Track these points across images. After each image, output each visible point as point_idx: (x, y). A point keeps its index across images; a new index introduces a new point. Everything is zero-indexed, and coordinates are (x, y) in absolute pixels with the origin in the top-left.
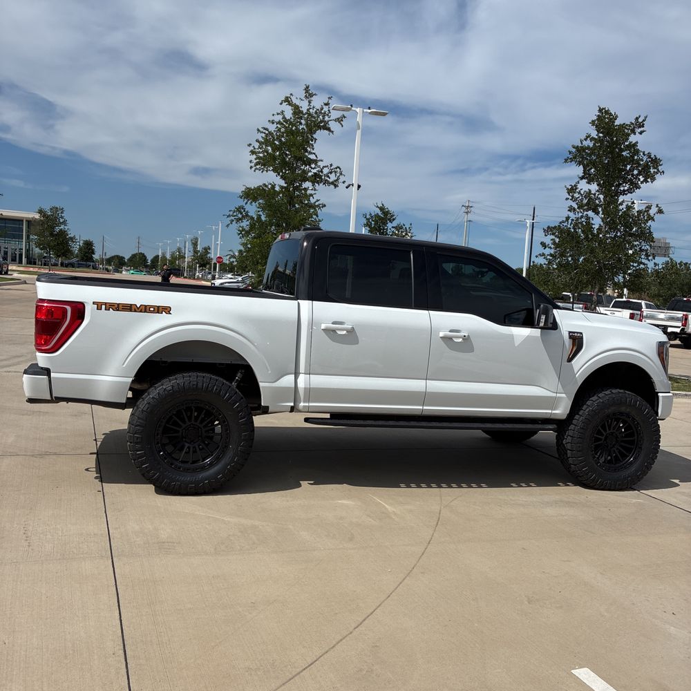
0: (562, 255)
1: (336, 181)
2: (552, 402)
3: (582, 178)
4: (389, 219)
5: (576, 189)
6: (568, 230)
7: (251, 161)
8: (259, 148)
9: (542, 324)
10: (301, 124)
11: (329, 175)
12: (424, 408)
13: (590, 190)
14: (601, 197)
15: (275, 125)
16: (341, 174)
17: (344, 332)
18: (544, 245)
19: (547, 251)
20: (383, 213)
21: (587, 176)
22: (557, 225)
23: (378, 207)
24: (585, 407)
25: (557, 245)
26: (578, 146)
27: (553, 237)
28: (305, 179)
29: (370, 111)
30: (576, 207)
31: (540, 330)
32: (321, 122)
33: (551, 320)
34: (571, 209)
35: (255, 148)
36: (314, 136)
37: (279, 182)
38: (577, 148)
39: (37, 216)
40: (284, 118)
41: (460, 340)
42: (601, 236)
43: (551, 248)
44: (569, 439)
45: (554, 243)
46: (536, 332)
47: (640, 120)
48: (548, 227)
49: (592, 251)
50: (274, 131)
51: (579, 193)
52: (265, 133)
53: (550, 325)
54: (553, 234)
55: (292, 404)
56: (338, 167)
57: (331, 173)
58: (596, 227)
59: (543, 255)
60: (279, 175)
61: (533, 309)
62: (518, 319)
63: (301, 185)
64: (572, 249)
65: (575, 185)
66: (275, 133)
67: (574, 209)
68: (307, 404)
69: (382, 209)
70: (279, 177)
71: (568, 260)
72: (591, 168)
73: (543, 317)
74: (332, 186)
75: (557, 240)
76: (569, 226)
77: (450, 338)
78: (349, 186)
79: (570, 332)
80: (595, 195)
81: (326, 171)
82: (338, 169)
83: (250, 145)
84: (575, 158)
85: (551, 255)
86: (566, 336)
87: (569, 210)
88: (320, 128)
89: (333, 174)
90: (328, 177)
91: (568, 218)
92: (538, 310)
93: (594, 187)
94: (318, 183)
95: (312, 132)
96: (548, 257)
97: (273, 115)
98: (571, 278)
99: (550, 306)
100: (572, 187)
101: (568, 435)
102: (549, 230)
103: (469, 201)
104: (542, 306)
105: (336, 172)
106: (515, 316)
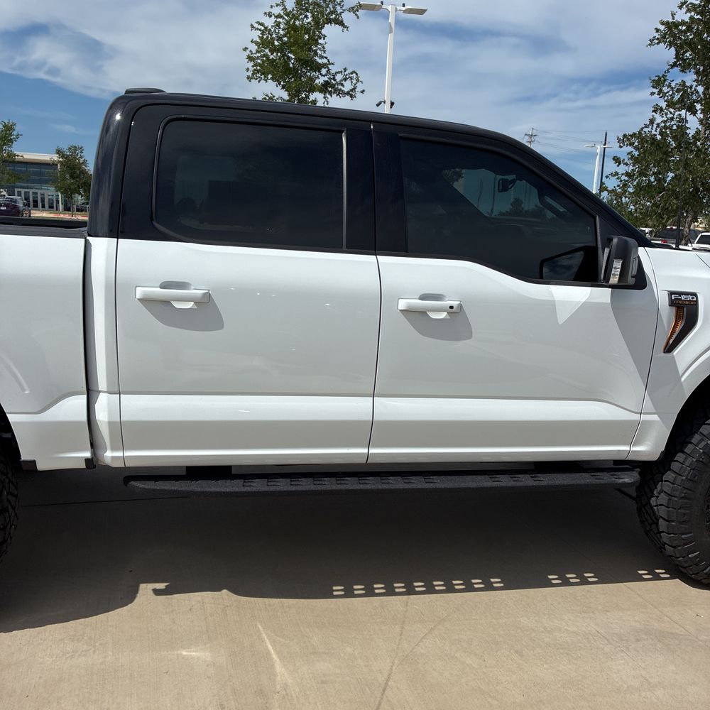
0: (642, 173)
1: (352, 90)
2: (631, 431)
3: (673, 66)
5: (665, 80)
6: (653, 138)
7: (248, 70)
8: (257, 52)
9: (614, 280)
10: (306, 16)
11: (343, 82)
12: (372, 451)
13: (684, 82)
14: (701, 89)
15: (273, 19)
16: (358, 80)
17: (190, 305)
18: (617, 161)
19: (622, 169)
21: (681, 63)
22: (636, 130)
24: (696, 438)
25: (635, 160)
26: (668, 22)
27: (630, 149)
28: (312, 90)
29: (404, 9)
30: (664, 105)
31: (610, 290)
32: (332, 13)
33: (633, 270)
34: (657, 109)
35: (252, 53)
36: (323, 31)
37: (281, 94)
38: (667, 24)
39: (55, 157)
40: (285, 9)
41: (443, 315)
42: (699, 143)
43: (627, 164)
44: (663, 499)
45: (632, 157)
46: (601, 295)
48: (625, 136)
49: (687, 165)
50: (272, 26)
51: (669, 86)
52: (260, 30)
53: (631, 281)
54: (631, 144)
55: (88, 454)
56: (355, 72)
57: (345, 79)
58: (691, 132)
59: (617, 174)
60: (280, 84)
61: (596, 248)
62: (569, 267)
63: (307, 97)
64: (657, 164)
65: (663, 76)
66: (273, 30)
67: (661, 110)
68: (119, 454)
70: (280, 87)
71: (649, 180)
72: (687, 51)
73: (618, 265)
74: (348, 97)
75: (636, 153)
76: (653, 132)
77: (422, 313)
78: (380, 103)
79: (671, 293)
80: (691, 87)
81: (339, 77)
82: (354, 75)
83: (245, 49)
84: (664, 37)
85: (627, 174)
86: (663, 300)
87: (653, 111)
88: (329, 21)
89: (349, 81)
90: (342, 85)
91: (652, 121)
92: (607, 251)
93: (690, 78)
94: (330, 93)
95: (318, 25)
96: (624, 178)
97: (272, 7)
98: (655, 205)
99: (632, 241)
100: (660, 78)
101: (662, 491)
102: (625, 139)
103: (532, 129)
104: (615, 240)
105: (351, 78)
106: (564, 261)
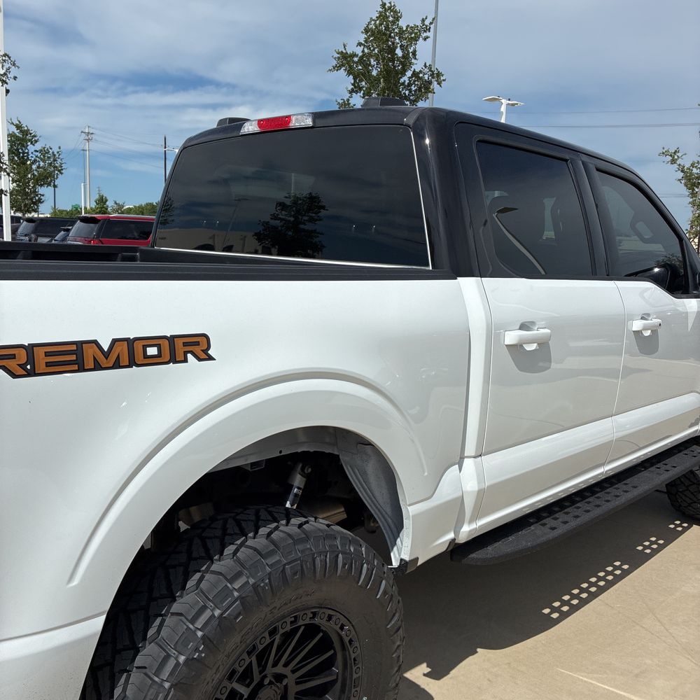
4: (30, 140)
12: (606, 469)
17: (534, 346)
20: (21, 131)
23: (13, 123)
41: (649, 332)
47: (427, 23)
55: (452, 535)
68: (474, 526)
69: (18, 127)
